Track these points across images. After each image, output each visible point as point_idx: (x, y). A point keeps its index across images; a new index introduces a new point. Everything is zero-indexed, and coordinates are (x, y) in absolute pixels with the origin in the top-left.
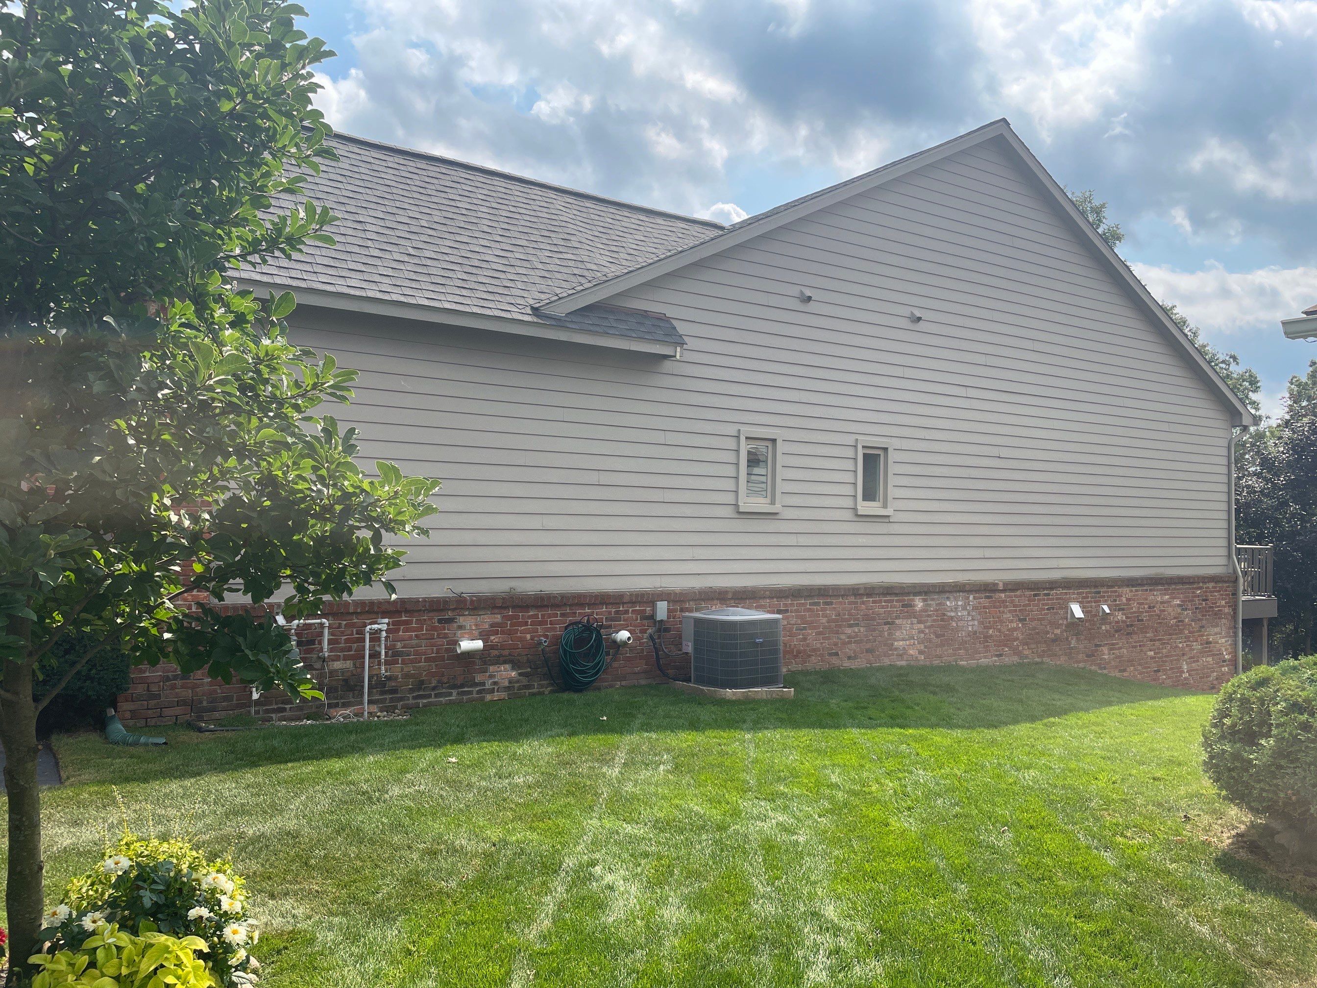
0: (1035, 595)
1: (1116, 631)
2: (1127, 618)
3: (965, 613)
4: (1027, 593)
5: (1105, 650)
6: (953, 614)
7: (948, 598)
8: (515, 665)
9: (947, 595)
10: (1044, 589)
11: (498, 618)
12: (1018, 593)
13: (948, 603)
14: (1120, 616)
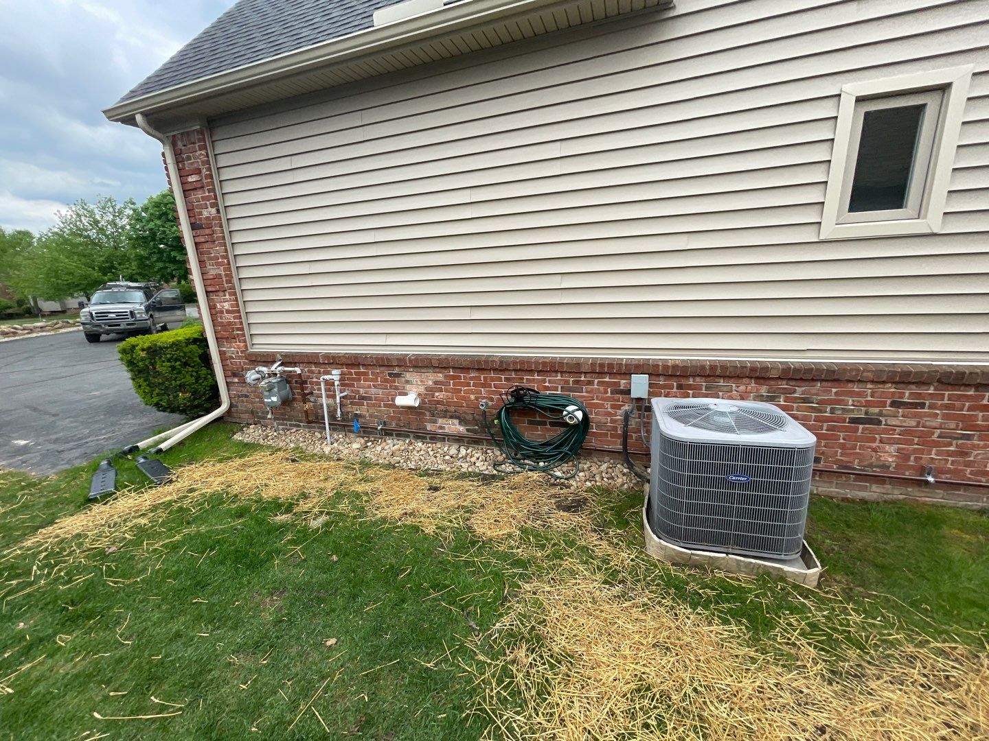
8: (462, 421)
11: (440, 377)
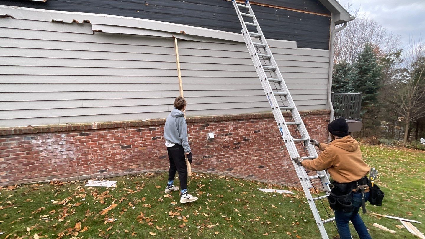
0: (140, 130)
1: (224, 148)
2: (234, 139)
3: (56, 147)
4: (130, 130)
5: (214, 159)
6: (41, 149)
7: (32, 138)
9: (32, 136)
10: (149, 126)
12: (119, 130)
13: (34, 141)
14: (227, 139)
